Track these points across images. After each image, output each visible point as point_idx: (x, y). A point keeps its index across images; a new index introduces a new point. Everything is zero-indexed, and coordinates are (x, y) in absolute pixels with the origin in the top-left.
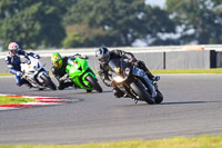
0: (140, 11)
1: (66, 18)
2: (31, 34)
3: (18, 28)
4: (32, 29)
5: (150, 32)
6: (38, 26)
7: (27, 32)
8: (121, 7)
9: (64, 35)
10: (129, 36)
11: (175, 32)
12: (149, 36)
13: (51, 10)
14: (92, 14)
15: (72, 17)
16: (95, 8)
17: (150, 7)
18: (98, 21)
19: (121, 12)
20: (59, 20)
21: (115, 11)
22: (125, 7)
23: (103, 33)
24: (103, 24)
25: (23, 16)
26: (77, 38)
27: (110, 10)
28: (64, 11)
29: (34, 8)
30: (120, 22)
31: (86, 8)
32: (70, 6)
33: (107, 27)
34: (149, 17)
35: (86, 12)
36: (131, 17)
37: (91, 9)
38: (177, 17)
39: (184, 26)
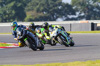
0: (59, 5)
1: (26, 8)
2: (10, 15)
3: (5, 13)
4: (11, 13)
5: (64, 15)
6: (14, 12)
7: (8, 15)
8: (51, 3)
9: (25, 16)
10: (55, 16)
11: (75, 15)
12: (64, 17)
13: (19, 4)
14: (38, 6)
15: (29, 8)
16: (39, 4)
17: (64, 3)
18: (41, 10)
19: (51, 6)
20: (23, 9)
21: (48, 5)
22: (53, 3)
23: (43, 15)
24: (43, 11)
25: (7, 7)
26: (31, 17)
27: (46, 5)
28: (25, 5)
29: (12, 4)
30: (50, 10)
31: (35, 4)
32: (28, 3)
33: (45, 13)
34: (64, 8)
35: (35, 6)
36: (56, 8)
37: (37, 4)
38: (76, 8)
39: (79, 12)
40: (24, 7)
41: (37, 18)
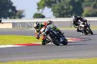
1: (83, 4)
2: (68, 11)
3: (63, 8)
4: (69, 9)
6: (71, 7)
7: (66, 10)
9: (83, 11)
14: (94, 3)
15: (86, 4)
20: (81, 5)
25: (65, 3)
26: (88, 13)
28: (83, 1)
35: (92, 2)
40: (81, 3)
41: (94, 13)
